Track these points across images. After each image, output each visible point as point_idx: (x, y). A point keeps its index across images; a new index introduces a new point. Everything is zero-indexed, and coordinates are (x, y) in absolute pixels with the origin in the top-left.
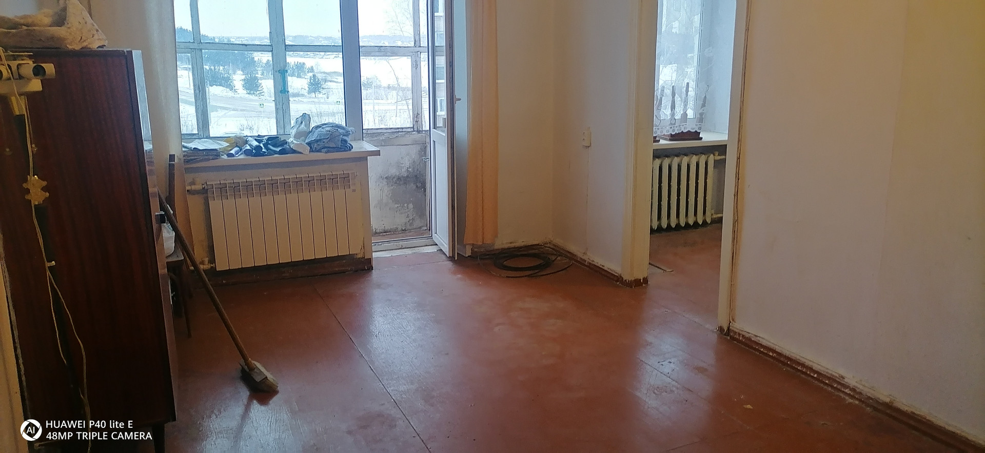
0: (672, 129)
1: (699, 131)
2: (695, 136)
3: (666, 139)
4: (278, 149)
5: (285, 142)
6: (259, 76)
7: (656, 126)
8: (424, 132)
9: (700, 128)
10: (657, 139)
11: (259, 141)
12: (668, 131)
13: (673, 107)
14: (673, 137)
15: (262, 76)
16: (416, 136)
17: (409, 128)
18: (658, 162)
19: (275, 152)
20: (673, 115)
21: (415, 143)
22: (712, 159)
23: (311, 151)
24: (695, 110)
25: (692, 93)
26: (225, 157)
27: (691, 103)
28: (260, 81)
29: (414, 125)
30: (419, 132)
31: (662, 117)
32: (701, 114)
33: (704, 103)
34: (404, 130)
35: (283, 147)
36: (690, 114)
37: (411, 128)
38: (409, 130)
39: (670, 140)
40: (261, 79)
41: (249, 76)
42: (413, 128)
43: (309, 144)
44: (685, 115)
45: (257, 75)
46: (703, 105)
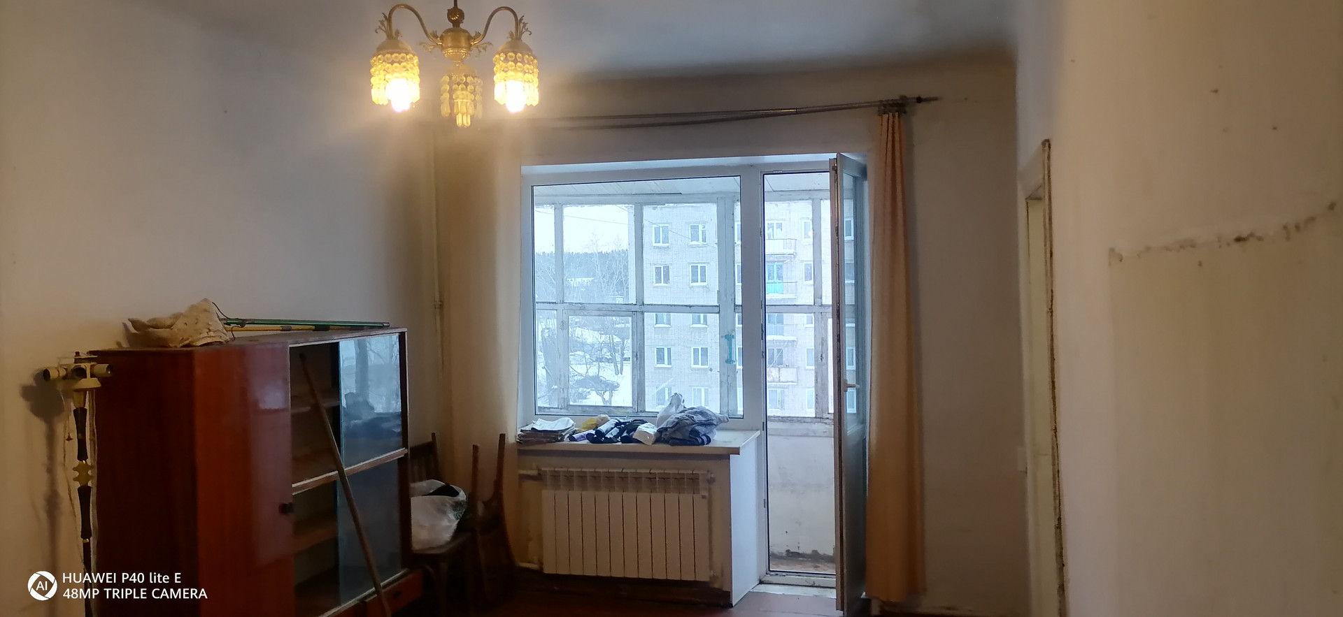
11: (618, 425)
23: (655, 440)
26: (567, 441)
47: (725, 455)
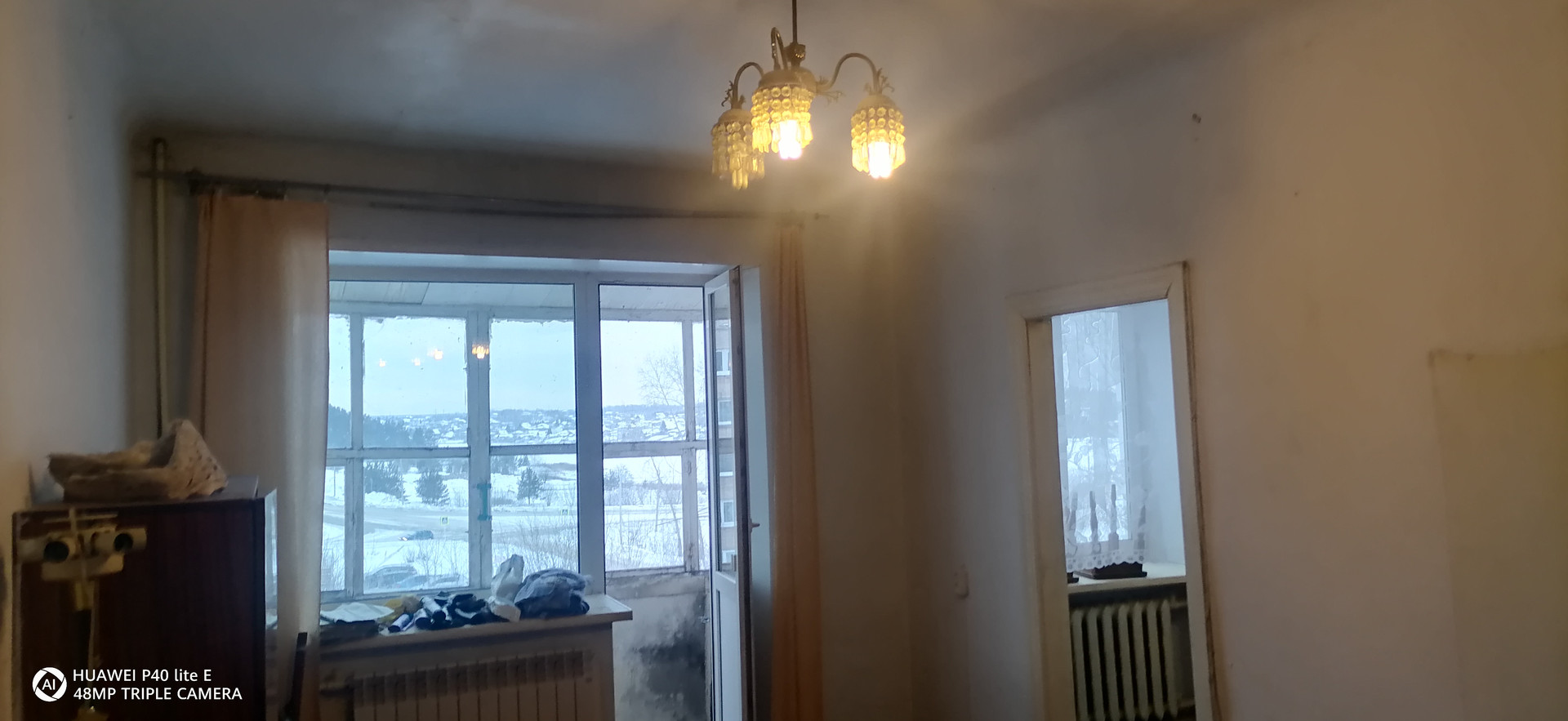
0: (1096, 560)
1: (1140, 562)
2: (1135, 570)
3: (1089, 577)
4: (471, 615)
5: (482, 603)
6: (443, 473)
7: (1071, 556)
8: (701, 573)
9: (1141, 558)
10: (1075, 576)
11: (441, 603)
12: (1091, 564)
13: (1094, 526)
14: (1099, 573)
15: (449, 474)
16: (688, 579)
17: (677, 567)
18: (1078, 615)
19: (467, 621)
20: (1095, 537)
21: (687, 591)
22: (1166, 606)
23: (523, 616)
24: (1129, 528)
25: (1121, 502)
26: (385, 632)
27: (1122, 518)
28: (444, 482)
29: (685, 563)
30: (694, 573)
31: (1079, 540)
32: (1141, 536)
33: (1142, 517)
34: (670, 571)
35: (480, 612)
36: (1123, 533)
37: (681, 567)
38: (678, 571)
39: (1096, 578)
40: (447, 478)
41: (428, 474)
42: (685, 566)
43: (519, 605)
44: (1114, 537)
45: (440, 473)
46: (1142, 521)
47: (604, 625)
